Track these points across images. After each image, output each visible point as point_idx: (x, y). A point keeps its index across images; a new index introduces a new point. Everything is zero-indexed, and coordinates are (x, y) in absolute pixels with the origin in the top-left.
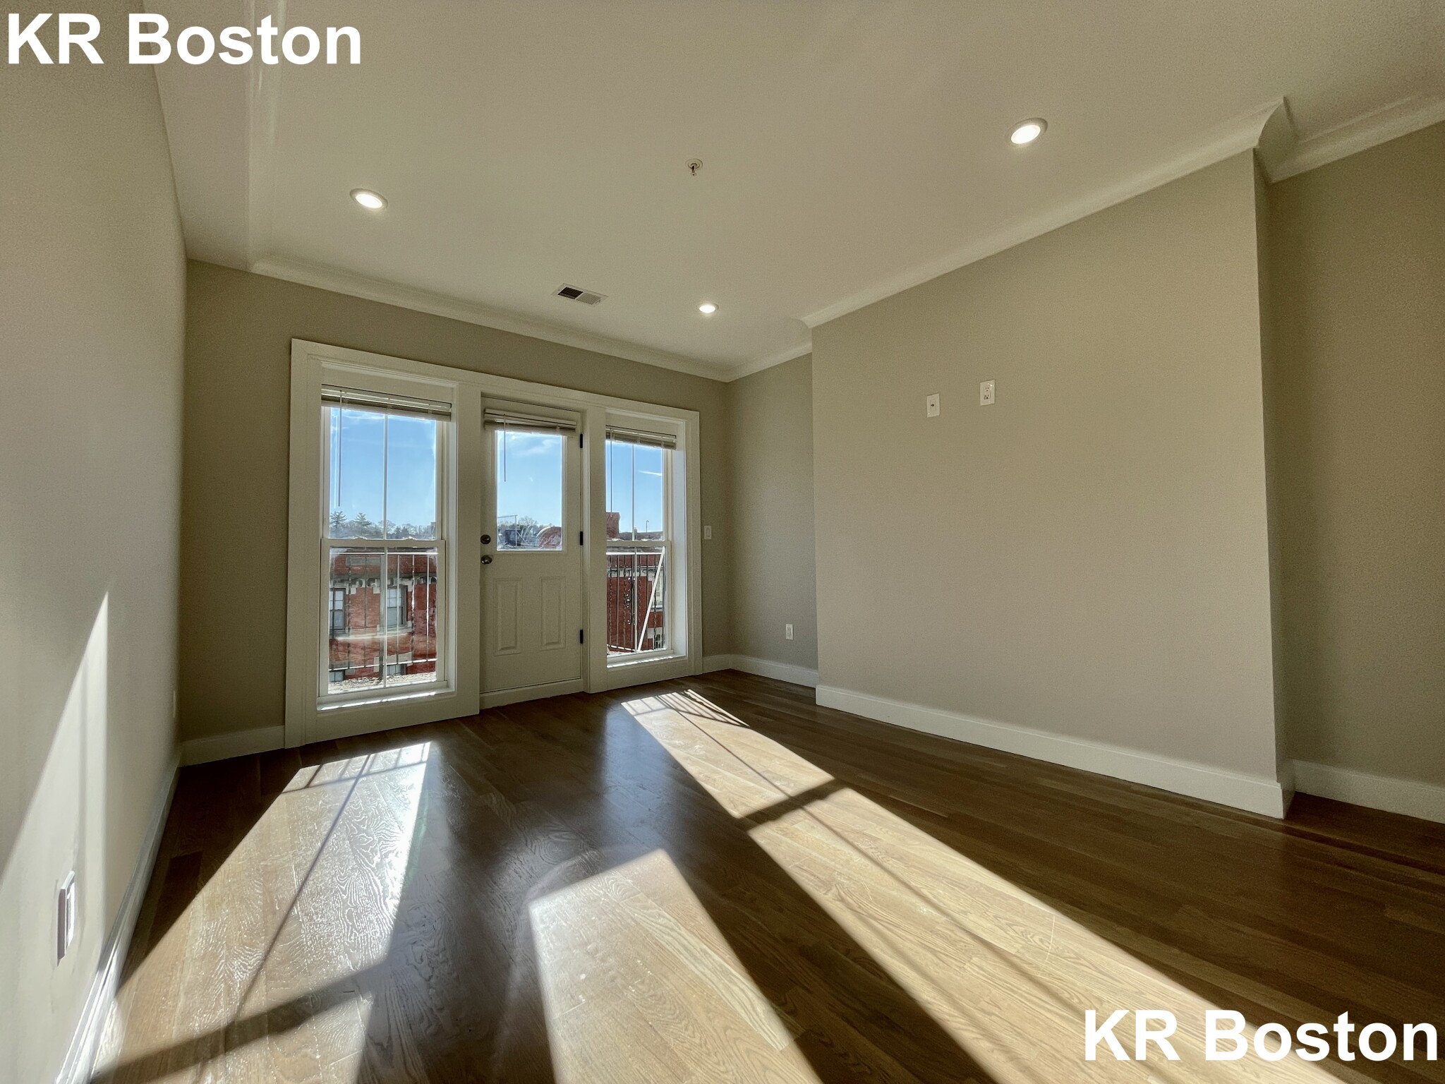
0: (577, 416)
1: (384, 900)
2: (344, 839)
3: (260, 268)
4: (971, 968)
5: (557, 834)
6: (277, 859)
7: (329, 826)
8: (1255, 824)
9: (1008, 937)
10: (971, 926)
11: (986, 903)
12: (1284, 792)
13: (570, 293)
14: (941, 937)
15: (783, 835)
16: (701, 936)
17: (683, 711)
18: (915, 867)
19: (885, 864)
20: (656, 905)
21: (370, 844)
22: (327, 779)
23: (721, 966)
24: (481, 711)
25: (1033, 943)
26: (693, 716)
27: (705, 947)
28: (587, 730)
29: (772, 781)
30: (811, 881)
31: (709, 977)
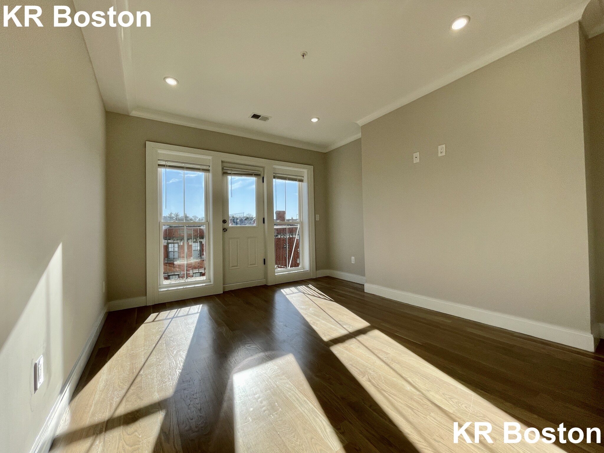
0: (261, 169)
1: (176, 370)
2: (163, 344)
3: (134, 113)
4: (429, 418)
6: (138, 350)
7: (159, 338)
9: (449, 404)
10: (431, 397)
11: (439, 387)
12: (595, 339)
13: (256, 116)
14: (416, 402)
15: (345, 350)
16: (304, 394)
17: (306, 294)
18: (405, 367)
19: (391, 365)
20: (286, 379)
21: (173, 346)
22: (161, 318)
23: (312, 408)
24: (223, 292)
25: (462, 408)
26: (310, 296)
27: (306, 399)
28: (266, 301)
29: (342, 325)
30: (356, 371)
31: (307, 413)
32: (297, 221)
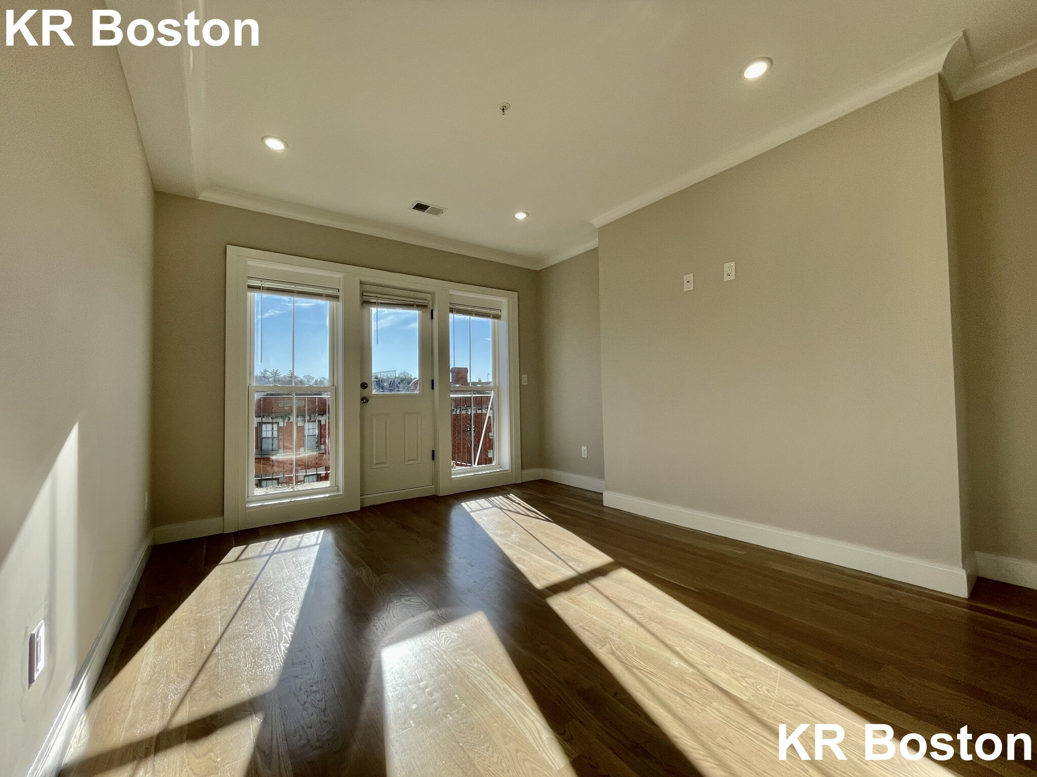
0: (429, 297)
1: (279, 644)
2: (256, 599)
4: (710, 710)
5: (407, 598)
6: (209, 612)
7: (248, 589)
8: (944, 602)
9: (741, 686)
11: (725, 659)
12: (969, 577)
13: (420, 207)
14: (688, 685)
15: (572, 603)
16: (504, 677)
17: (505, 510)
18: (670, 629)
19: (648, 627)
20: (473, 653)
21: (273, 603)
22: (250, 555)
23: (518, 702)
24: (361, 508)
25: (762, 693)
26: (511, 513)
27: (506, 686)
29: (567, 562)
30: (591, 638)
31: (508, 710)
32: (491, 385)
